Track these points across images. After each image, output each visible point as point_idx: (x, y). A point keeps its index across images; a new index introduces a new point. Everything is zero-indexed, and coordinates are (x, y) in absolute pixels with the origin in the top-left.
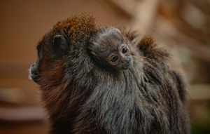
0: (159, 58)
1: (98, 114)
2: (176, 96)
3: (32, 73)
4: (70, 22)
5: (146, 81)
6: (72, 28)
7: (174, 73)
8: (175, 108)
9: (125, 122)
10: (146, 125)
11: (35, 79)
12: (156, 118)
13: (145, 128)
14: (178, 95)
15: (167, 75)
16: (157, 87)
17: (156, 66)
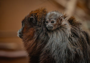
0: (77, 26)
1: (50, 52)
2: (86, 42)
3: (19, 33)
4: (37, 11)
5: (72, 36)
6: (38, 14)
7: (84, 32)
8: (85, 48)
9: (63, 55)
10: (73, 56)
11: (21, 37)
12: (77, 52)
13: (72, 57)
14: (87, 42)
15: (81, 33)
16: (77, 39)
17: (76, 29)
